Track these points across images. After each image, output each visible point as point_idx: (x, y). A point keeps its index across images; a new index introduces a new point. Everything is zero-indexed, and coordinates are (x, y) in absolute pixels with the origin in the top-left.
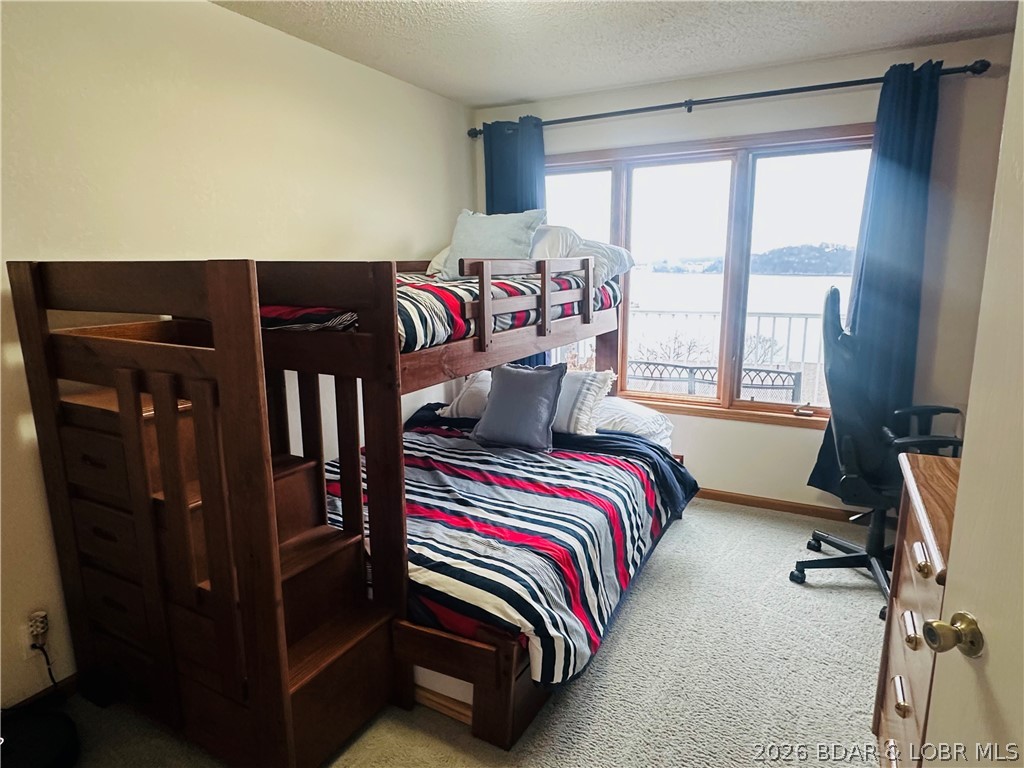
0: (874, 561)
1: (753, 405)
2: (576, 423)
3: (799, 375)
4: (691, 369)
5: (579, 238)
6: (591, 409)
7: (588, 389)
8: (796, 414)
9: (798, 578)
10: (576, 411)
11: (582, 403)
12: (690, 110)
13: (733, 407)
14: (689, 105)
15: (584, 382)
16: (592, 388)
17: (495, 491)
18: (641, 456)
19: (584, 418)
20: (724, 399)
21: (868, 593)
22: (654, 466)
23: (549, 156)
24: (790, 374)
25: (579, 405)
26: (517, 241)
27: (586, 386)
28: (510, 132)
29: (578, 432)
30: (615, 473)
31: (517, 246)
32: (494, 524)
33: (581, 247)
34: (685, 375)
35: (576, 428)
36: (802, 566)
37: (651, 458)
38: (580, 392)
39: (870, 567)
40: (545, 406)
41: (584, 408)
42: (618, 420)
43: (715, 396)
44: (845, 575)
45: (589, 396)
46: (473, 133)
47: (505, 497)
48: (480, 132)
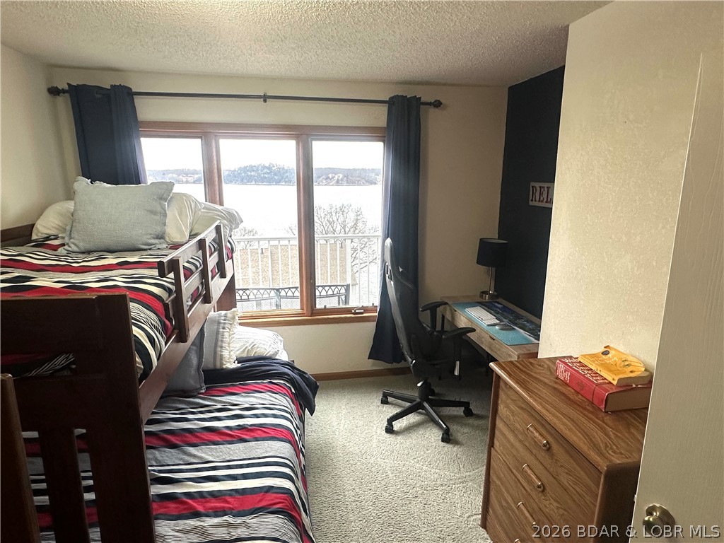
0: (426, 405)
1: (326, 311)
2: (221, 359)
3: (348, 286)
4: (278, 290)
5: (199, 203)
6: (229, 344)
7: (224, 328)
8: (354, 314)
9: (390, 430)
10: (219, 349)
11: (222, 341)
12: (265, 101)
13: (313, 315)
14: (265, 98)
15: (219, 323)
16: (227, 326)
17: (185, 453)
18: (281, 375)
19: (225, 353)
20: (307, 310)
21: (427, 426)
22: (292, 381)
23: (142, 122)
24: (342, 286)
25: (219, 343)
26: (153, 212)
27: (222, 325)
28: (99, 96)
29: (224, 367)
30: (275, 400)
31: (153, 216)
32: (212, 494)
33: (202, 210)
34: (273, 294)
35: (222, 364)
36: (391, 421)
37: (288, 375)
38: (218, 333)
39: (424, 408)
40: (193, 352)
41: (224, 345)
42: (249, 348)
43: (299, 308)
44: (412, 418)
45: (225, 334)
46: (54, 91)
47: (200, 458)
48: (64, 91)
